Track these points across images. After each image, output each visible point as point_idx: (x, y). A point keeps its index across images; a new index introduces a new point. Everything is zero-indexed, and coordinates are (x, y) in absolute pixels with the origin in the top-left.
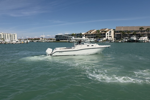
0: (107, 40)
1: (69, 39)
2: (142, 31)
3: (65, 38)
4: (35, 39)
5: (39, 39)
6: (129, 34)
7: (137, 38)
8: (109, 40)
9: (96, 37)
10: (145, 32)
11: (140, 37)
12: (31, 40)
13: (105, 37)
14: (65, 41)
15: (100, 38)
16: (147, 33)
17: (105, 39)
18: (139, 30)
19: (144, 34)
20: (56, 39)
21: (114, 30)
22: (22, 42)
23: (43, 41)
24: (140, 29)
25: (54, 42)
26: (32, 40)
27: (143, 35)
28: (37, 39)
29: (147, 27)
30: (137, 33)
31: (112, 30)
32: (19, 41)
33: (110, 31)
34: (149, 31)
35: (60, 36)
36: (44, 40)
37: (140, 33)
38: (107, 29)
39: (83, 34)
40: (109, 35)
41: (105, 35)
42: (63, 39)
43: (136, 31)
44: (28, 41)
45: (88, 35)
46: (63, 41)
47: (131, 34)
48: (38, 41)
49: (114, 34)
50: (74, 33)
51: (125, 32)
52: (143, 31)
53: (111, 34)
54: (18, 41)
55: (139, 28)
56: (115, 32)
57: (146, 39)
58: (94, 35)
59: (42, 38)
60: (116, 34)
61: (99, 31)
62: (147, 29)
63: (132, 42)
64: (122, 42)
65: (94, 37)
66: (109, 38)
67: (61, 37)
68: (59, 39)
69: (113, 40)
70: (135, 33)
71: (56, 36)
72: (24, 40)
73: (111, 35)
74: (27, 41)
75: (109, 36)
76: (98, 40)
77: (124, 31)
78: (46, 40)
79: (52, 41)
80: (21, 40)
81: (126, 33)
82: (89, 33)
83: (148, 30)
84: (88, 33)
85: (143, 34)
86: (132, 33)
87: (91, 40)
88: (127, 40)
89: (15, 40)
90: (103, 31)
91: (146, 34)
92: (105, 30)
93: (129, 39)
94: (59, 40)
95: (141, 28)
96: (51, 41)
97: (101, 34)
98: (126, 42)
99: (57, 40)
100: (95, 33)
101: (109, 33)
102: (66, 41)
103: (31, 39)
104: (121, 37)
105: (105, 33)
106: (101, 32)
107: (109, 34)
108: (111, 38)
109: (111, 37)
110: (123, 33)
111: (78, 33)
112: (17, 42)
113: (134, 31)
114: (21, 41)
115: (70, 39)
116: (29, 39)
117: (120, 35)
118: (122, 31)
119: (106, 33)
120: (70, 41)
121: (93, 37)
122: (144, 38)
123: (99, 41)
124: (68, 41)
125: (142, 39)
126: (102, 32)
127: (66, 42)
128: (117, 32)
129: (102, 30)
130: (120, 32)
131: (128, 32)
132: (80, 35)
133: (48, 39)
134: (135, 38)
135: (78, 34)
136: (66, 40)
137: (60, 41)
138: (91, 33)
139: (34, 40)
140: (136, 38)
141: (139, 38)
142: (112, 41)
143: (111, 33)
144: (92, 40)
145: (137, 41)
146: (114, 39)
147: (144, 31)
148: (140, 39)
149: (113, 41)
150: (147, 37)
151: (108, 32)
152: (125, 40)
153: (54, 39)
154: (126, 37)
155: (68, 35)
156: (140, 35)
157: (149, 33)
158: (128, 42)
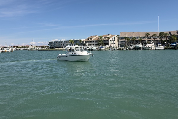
0: (110, 47)
1: (66, 46)
2: (148, 37)
3: (60, 45)
4: (23, 47)
5: (28, 46)
6: (135, 40)
8: (113, 47)
9: (98, 44)
10: (152, 39)
11: (146, 44)
12: (17, 48)
13: (108, 44)
14: (61, 48)
15: (102, 45)
16: (154, 39)
17: (107, 46)
18: (145, 36)
19: (151, 41)
20: (49, 46)
21: (118, 36)
22: (5, 50)
23: (33, 49)
24: (146, 35)
25: (47, 50)
26: (19, 48)
27: (149, 42)
28: (25, 47)
29: (153, 32)
30: (143, 40)
31: (115, 36)
32: (1, 49)
33: (113, 37)
34: (155, 37)
35: (54, 42)
36: (34, 47)
37: (145, 39)
38: (111, 35)
39: (82, 40)
41: (108, 42)
42: (59, 46)
43: (142, 37)
44: (14, 49)
45: (89, 42)
46: (58, 48)
47: (137, 41)
48: (26, 50)
49: (118, 41)
50: (72, 40)
52: (149, 38)
55: (145, 34)
56: (119, 38)
57: (152, 46)
58: (96, 41)
59: (32, 45)
60: (120, 40)
61: (101, 37)
62: (154, 35)
64: (126, 49)
65: (96, 45)
66: (113, 46)
67: (56, 44)
68: (53, 46)
70: (140, 39)
71: (50, 42)
72: (7, 48)
73: (114, 42)
74: (12, 50)
75: (113, 43)
76: (100, 48)
77: (129, 37)
78: (36, 47)
79: (45, 49)
80: (4, 48)
81: (131, 40)
82: (90, 39)
84: (88, 39)
85: (149, 41)
86: (137, 40)
87: (92, 48)
88: (132, 48)
90: (106, 37)
92: (108, 36)
93: (135, 46)
94: (53, 48)
96: (43, 49)
97: (104, 41)
98: (131, 49)
99: (51, 48)
100: (96, 40)
102: (62, 48)
104: (125, 44)
105: (108, 39)
106: (103, 38)
107: (113, 41)
108: (114, 45)
109: (114, 43)
110: (127, 40)
113: (139, 37)
114: (3, 49)
116: (14, 47)
117: (125, 41)
118: (127, 37)
121: (94, 44)
123: (102, 49)
124: (64, 48)
125: (148, 46)
126: (105, 38)
127: (62, 50)
128: (122, 38)
130: (125, 38)
131: (133, 39)
132: (80, 42)
133: (39, 47)
135: (76, 41)
136: (63, 47)
137: (55, 48)
138: (93, 39)
139: (20, 47)
140: (142, 45)
142: (116, 49)
143: (114, 39)
144: (94, 47)
145: (143, 49)
146: (118, 46)
147: (150, 37)
148: (146, 47)
149: (118, 49)
150: (153, 44)
151: (111, 39)
152: (130, 48)
153: (47, 46)
154: (131, 44)
155: (65, 41)
156: (146, 42)
157: (156, 39)
158: (133, 50)
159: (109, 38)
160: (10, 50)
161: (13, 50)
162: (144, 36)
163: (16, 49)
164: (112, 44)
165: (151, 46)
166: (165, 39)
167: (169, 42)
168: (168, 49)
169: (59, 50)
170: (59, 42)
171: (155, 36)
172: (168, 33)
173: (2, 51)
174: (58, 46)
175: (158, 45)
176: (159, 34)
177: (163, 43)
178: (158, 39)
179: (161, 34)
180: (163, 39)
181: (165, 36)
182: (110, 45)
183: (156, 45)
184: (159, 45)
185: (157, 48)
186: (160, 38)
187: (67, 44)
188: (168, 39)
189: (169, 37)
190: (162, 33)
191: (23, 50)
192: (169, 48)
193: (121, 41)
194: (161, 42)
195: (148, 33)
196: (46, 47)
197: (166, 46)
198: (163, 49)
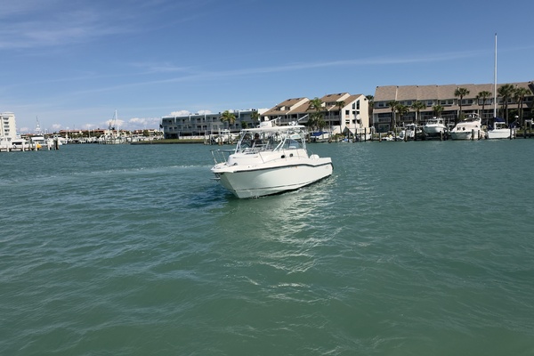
0: (346, 133)
1: (212, 131)
2: (464, 101)
3: (196, 129)
4: (86, 134)
5: (102, 132)
6: (420, 111)
7: (448, 125)
8: (354, 133)
9: (310, 124)
10: (475, 106)
11: (457, 121)
13: (338, 123)
14: (196, 138)
15: (321, 126)
16: (481, 108)
17: (337, 130)
18: (452, 96)
19: (471, 111)
20: (162, 130)
21: (369, 97)
22: (37, 145)
23: (117, 141)
24: (457, 93)
25: (155, 143)
26: (75, 137)
27: (467, 116)
28: (92, 134)
29: (479, 86)
30: (446, 109)
31: (361, 98)
32: (23, 141)
33: (355, 101)
34: (484, 100)
35: (178, 119)
36: (118, 135)
37: (455, 107)
38: (347, 96)
39: (261, 112)
40: (352, 117)
41: (340, 117)
42: (191, 132)
43: (443, 102)
44: (60, 139)
46: (189, 138)
47: (427, 113)
48: (96, 142)
49: (370, 112)
50: (231, 111)
51: (406, 104)
52: (467, 103)
53: (358, 113)
54: (20, 143)
55: (453, 92)
56: (372, 106)
57: (476, 130)
58: (302, 115)
59: (113, 129)
60: (375, 111)
61: (317, 101)
62: (481, 94)
63: (430, 139)
64: (396, 139)
66: (353, 128)
67: (183, 125)
68: (174, 132)
69: (365, 134)
70: (439, 107)
71: (164, 120)
72: (42, 138)
73: (358, 117)
74: (56, 142)
75: (354, 121)
76: (316, 134)
77: (402, 102)
78: (125, 135)
79: (151, 139)
80: (33, 139)
81: (411, 110)
82: (283, 109)
83: (482, 98)
84: (279, 108)
85: (466, 111)
86: (429, 109)
87: (291, 136)
88: (412, 134)
89: (9, 139)
90: (333, 103)
91: (476, 111)
92: (340, 100)
93: (422, 129)
94: (175, 136)
95: (461, 92)
96: (147, 139)
97: (327, 113)
98: (409, 139)
99: (167, 136)
100: (303, 111)
101: (351, 111)
102: (201, 137)
103: (70, 135)
104: (391, 123)
105: (337, 108)
106: (323, 105)
107: (354, 113)
108: (358, 125)
109: (359, 122)
110: (399, 109)
111: (244, 111)
112: (17, 143)
113: (435, 100)
114: (32, 142)
115: (217, 133)
116: (62, 134)
117: (390, 115)
118: (397, 102)
119: (343, 111)
120: (217, 140)
122: (469, 126)
123: (320, 137)
124: (207, 137)
125: (464, 129)
126: (329, 104)
127: (201, 142)
128: (381, 105)
129: (330, 100)
130: (390, 104)
131: (415, 106)
132: (253, 119)
133: (135, 133)
134: (439, 127)
135: (242, 115)
136: (203, 134)
137: (180, 138)
138: (292, 108)
139: (80, 136)
140: (443, 126)
141: (454, 127)
142: (363, 138)
143: (358, 108)
144: (296, 134)
145: (447, 137)
146: (368, 130)
147: (471, 101)
148: (455, 130)
149: (368, 137)
150: (478, 123)
151: (349, 107)
152: (407, 134)
153: (155, 131)
154: (411, 123)
155: (208, 117)
156: (456, 116)
157: (486, 107)
158: (415, 140)
159: (342, 104)
160: (51, 143)
161: (60, 143)
162: (450, 98)
163: (66, 139)
164: (351, 122)
165: (473, 127)
166: (516, 106)
167: (528, 114)
168: (525, 136)
169: (191, 142)
170: (193, 118)
171: (483, 97)
172: (527, 88)
173: (27, 146)
174: (188, 131)
175: (495, 126)
176: (498, 90)
177: (508, 119)
178: (496, 106)
179: (504, 90)
180: (510, 107)
181: (516, 98)
182: (344, 125)
183: (489, 123)
184: (499, 126)
185: (491, 135)
186: (502, 102)
187: (215, 124)
188: (525, 106)
189: (530, 98)
190: (507, 86)
191: (87, 142)
192: (528, 132)
193: (380, 115)
194: (505, 117)
195: (462, 90)
196: (155, 134)
197: (519, 129)
198: (510, 138)
